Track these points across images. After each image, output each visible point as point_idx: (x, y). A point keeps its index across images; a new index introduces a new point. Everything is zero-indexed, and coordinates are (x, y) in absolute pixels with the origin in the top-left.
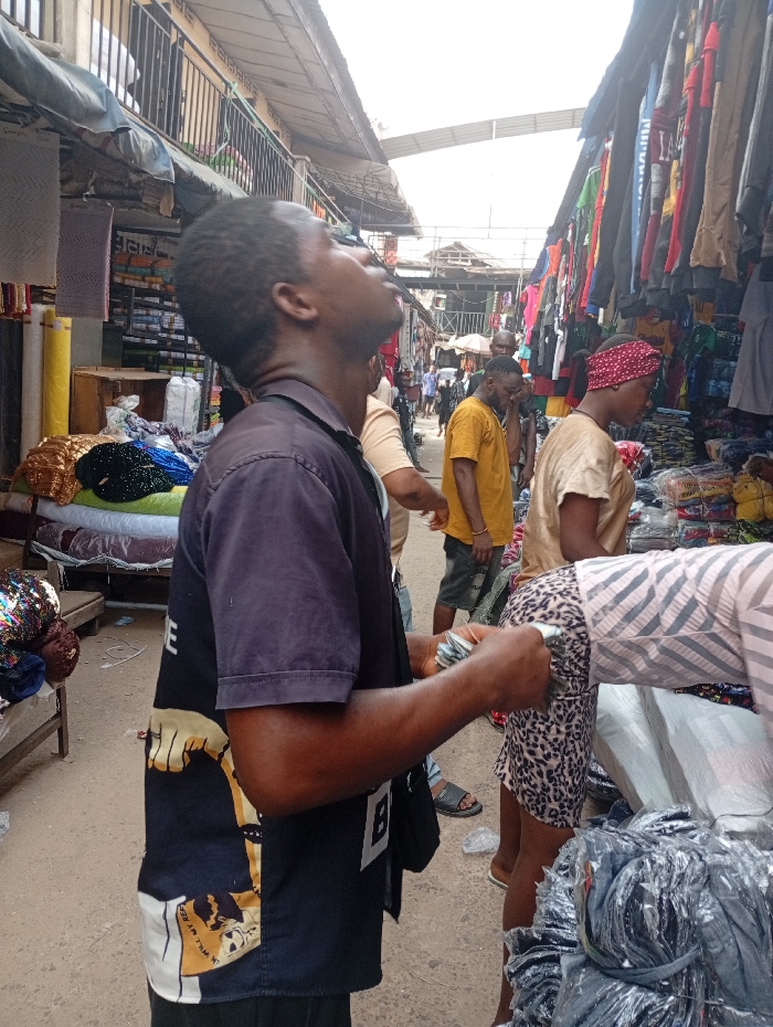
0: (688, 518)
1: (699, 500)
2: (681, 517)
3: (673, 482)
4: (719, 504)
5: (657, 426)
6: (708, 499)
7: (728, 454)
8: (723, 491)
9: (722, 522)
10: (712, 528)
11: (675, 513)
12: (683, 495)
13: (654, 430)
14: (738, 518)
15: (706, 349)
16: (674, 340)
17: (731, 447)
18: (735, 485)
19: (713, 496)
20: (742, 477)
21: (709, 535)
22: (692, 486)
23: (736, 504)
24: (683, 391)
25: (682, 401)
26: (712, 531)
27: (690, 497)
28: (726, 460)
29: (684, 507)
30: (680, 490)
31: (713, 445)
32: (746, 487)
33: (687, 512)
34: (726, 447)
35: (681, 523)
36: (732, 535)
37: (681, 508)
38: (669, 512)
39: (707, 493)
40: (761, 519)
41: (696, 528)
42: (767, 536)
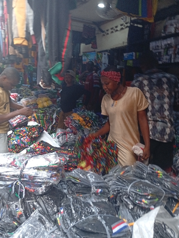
3: (24, 102)
8: (35, 102)
9: (36, 109)
12: (26, 104)
13: (22, 90)
14: (39, 108)
15: (31, 71)
19: (33, 104)
22: (28, 102)
23: (38, 105)
24: (28, 80)
25: (28, 83)
32: (39, 101)
34: (35, 93)
36: (38, 111)
40: (43, 107)
42: (44, 110)
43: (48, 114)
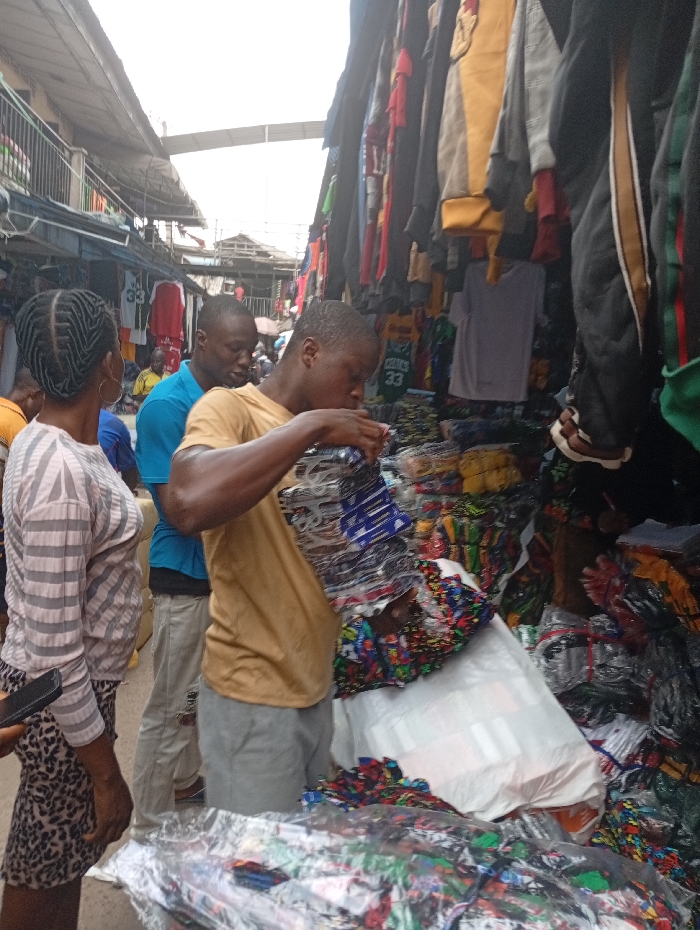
0: (424, 492)
1: (432, 477)
2: (418, 492)
3: (411, 461)
4: (450, 478)
5: (407, 406)
6: (440, 475)
7: (457, 433)
8: (452, 468)
9: (453, 495)
10: (444, 500)
11: (413, 489)
12: (420, 472)
13: (405, 409)
14: (465, 491)
15: (445, 338)
16: (420, 329)
17: (458, 429)
18: (462, 462)
19: (444, 472)
20: (467, 455)
21: (442, 507)
22: (426, 464)
23: (463, 479)
24: (428, 374)
25: (428, 383)
26: (444, 503)
27: (424, 474)
28: (455, 438)
29: (422, 483)
30: (416, 467)
31: (447, 425)
32: (470, 464)
33: (424, 487)
34: (455, 427)
35: (419, 497)
36: (459, 507)
37: (418, 484)
38: (409, 488)
39: (438, 470)
40: (483, 491)
41: (431, 500)
42: (487, 507)
43: (499, 524)
